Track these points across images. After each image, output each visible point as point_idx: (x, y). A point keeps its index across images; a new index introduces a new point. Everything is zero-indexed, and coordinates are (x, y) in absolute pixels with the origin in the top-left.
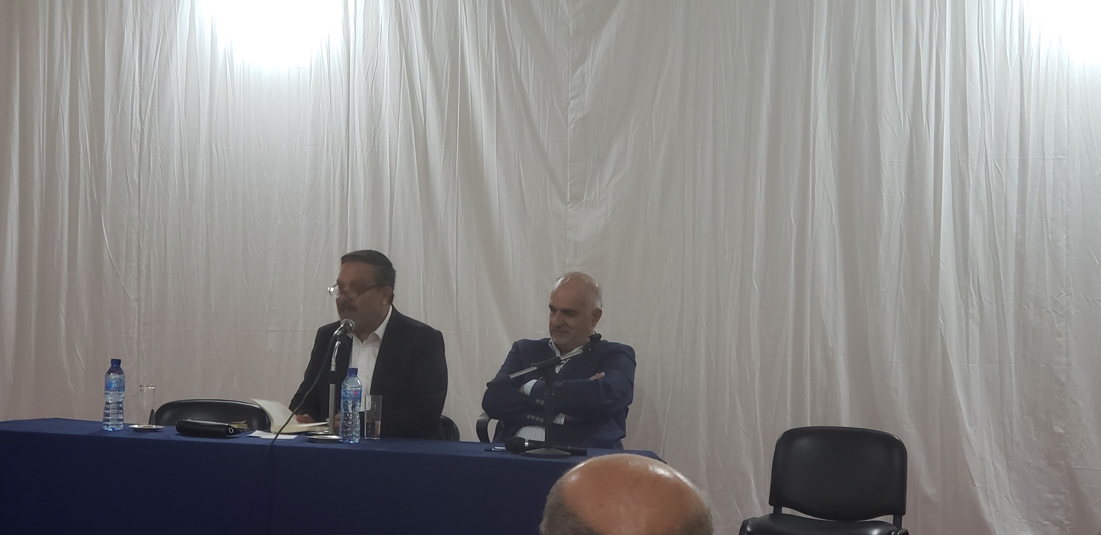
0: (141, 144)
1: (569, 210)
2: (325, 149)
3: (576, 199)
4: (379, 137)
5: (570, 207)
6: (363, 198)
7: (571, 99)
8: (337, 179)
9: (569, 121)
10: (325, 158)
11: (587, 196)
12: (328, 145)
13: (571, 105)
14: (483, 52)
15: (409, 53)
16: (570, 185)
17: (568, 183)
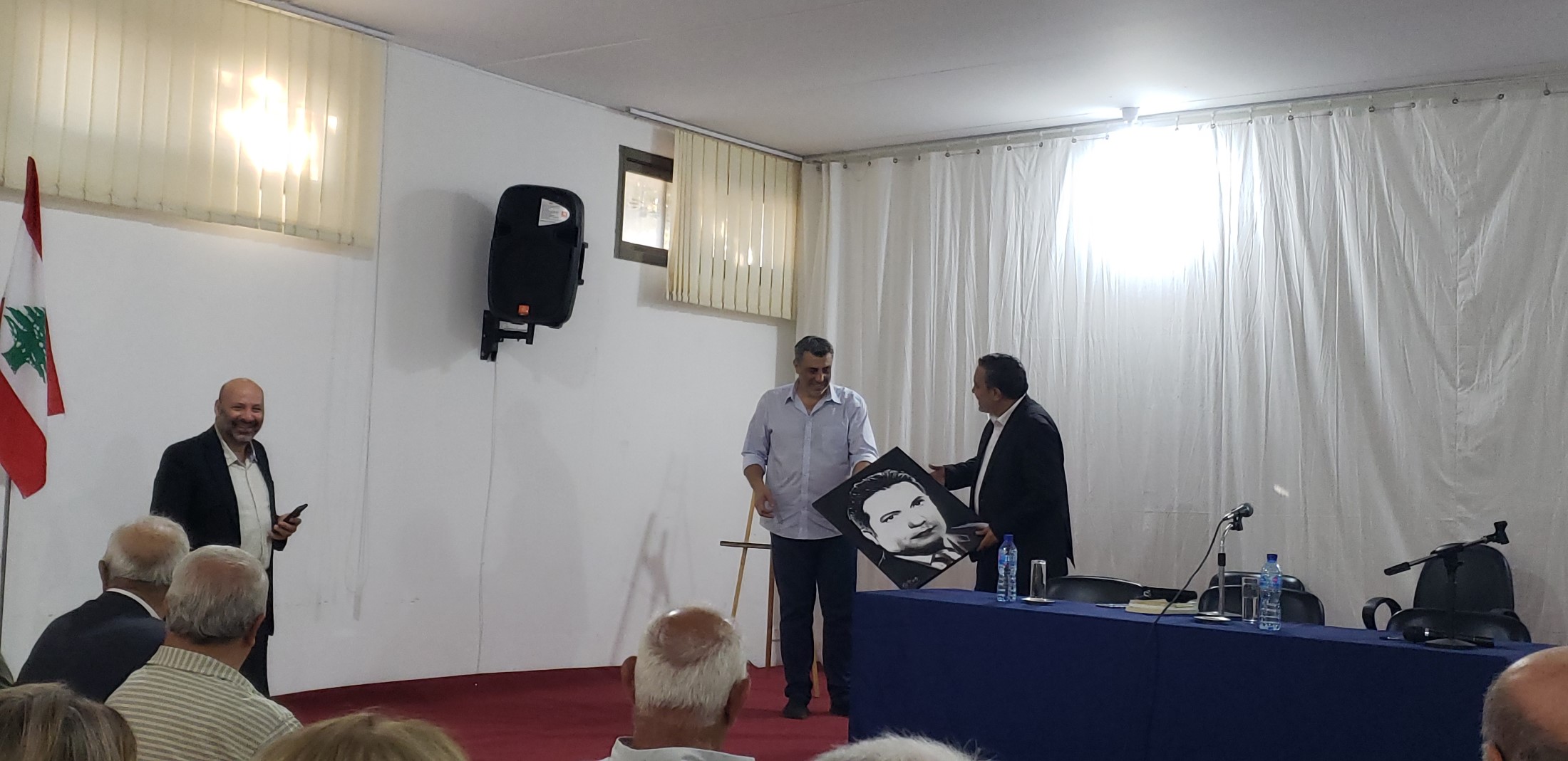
0: (1022, 336)
1: (1459, 394)
2: (1200, 337)
3: (1466, 382)
4: (1254, 323)
5: (1461, 391)
6: (1238, 383)
7: (1461, 280)
8: (1211, 365)
9: (1458, 303)
10: (1199, 344)
11: (1478, 381)
12: (1202, 333)
13: (1460, 287)
14: (1363, 237)
15: (1285, 240)
16: (1460, 369)
17: (1458, 366)
